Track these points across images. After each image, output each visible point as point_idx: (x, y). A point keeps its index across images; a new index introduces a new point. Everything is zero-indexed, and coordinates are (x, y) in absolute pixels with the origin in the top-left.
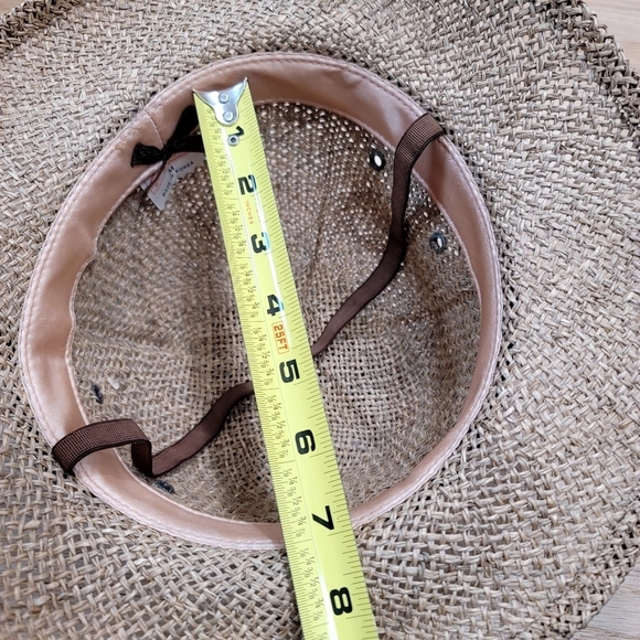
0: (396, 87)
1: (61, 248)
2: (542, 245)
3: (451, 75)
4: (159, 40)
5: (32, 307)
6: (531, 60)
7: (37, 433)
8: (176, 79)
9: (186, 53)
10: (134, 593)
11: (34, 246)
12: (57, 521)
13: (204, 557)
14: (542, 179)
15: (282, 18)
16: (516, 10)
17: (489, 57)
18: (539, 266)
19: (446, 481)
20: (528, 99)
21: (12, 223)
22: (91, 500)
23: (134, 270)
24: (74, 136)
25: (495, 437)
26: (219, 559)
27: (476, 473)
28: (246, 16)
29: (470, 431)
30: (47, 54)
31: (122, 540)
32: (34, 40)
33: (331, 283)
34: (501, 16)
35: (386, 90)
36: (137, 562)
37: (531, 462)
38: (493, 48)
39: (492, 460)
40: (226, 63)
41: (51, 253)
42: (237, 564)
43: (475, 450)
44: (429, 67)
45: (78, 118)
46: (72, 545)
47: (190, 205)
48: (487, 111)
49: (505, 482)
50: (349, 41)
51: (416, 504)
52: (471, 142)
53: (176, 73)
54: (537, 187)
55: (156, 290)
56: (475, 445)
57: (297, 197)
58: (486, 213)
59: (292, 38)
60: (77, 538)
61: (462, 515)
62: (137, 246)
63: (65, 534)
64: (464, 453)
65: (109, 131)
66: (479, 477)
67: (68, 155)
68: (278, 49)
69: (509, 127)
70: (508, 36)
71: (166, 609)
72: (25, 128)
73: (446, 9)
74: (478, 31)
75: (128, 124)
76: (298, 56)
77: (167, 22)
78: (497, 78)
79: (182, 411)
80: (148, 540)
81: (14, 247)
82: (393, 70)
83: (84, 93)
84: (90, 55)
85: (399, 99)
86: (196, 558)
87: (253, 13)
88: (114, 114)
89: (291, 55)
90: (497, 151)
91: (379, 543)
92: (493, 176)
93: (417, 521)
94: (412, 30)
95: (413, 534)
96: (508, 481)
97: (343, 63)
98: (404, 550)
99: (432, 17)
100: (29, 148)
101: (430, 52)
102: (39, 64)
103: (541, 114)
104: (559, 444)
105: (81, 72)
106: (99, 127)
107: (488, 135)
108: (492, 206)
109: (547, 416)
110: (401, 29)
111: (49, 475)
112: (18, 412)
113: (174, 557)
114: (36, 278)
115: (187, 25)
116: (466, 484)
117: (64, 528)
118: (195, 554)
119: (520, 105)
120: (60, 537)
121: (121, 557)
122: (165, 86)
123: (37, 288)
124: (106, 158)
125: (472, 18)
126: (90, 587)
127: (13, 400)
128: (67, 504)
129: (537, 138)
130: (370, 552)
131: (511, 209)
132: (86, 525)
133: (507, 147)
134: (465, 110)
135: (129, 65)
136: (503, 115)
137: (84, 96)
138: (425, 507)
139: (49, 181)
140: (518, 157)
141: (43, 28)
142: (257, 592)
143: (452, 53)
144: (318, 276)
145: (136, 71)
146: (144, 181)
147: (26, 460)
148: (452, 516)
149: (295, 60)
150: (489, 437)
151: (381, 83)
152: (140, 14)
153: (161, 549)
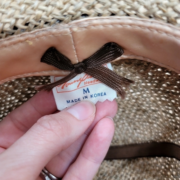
8: (113, 14)
40: (167, 28)
53: (115, 9)
65: (27, 24)
75: (47, 27)
122: (99, 15)
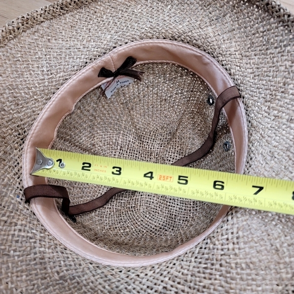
0: (225, 70)
1: (56, 104)
2: (267, 163)
3: (250, 71)
4: (124, 25)
5: (37, 126)
6: (289, 73)
7: (21, 180)
8: (126, 43)
9: (133, 33)
10: (35, 262)
11: (44, 101)
12: (14, 220)
13: (70, 256)
14: (277, 132)
15: (181, 26)
16: (289, 48)
17: (270, 67)
18: (262, 173)
19: (185, 259)
20: (282, 92)
21: (38, 89)
22: (32, 216)
23: (91, 121)
24: (75, 58)
25: (215, 247)
26: (76, 259)
27: (200, 260)
28: (165, 23)
29: (204, 240)
30: (76, 20)
31: (38, 237)
32: (72, 13)
33: (177, 149)
34: (281, 49)
35: (220, 70)
36: (41, 249)
37: (228, 264)
38: (273, 63)
39: (209, 257)
40: (151, 41)
41: (51, 106)
42: (82, 264)
43: (203, 249)
44: (242, 65)
45: (79, 51)
46: (16, 233)
47: (123, 98)
48: (262, 92)
49: (212, 269)
50: (208, 43)
51: (168, 265)
52: (250, 105)
53: (127, 41)
54: (274, 135)
55: (98, 131)
56: (204, 247)
57: (173, 107)
58: (247, 140)
59: (183, 37)
60: (20, 230)
61: (187, 278)
62: (95, 110)
63: (16, 227)
64: (198, 249)
65: (91, 60)
66: (200, 263)
67: (70, 66)
68: (176, 40)
69: (270, 103)
70: (281, 60)
71: (46, 274)
72: (57, 50)
73: (257, 39)
74: (268, 53)
75: (100, 58)
76: (184, 45)
77: (130, 18)
78: (271, 78)
79: (94, 187)
80: (49, 241)
81: (36, 100)
82: (225, 62)
83: (85, 41)
84: (94, 25)
85: (225, 76)
86: (66, 255)
87: (168, 21)
88: (95, 53)
89: (181, 44)
90: (261, 112)
91: (146, 277)
92: (255, 124)
93: (165, 273)
94: (239, 45)
95: (162, 278)
96: (214, 270)
97: (203, 53)
98: (155, 284)
99: (250, 41)
100: (55, 59)
101: (244, 58)
102: (72, 24)
103: (286, 100)
104: (244, 261)
105: (87, 31)
106: (87, 57)
107: (259, 104)
108: (250, 138)
109: (242, 245)
110: (234, 44)
111: (19, 200)
112: (16, 169)
113: (57, 252)
114: (42, 115)
115: (138, 21)
116: (193, 264)
117: (16, 225)
118: (66, 254)
119: (278, 94)
120: (13, 228)
121: (35, 244)
122: (120, 45)
123: (41, 119)
124: (86, 71)
125: (268, 47)
126: (18, 253)
127: (16, 164)
128: (22, 215)
129: (281, 111)
130: (140, 280)
131: (258, 142)
132: (26, 226)
133: (266, 112)
134: (252, 89)
135: (108, 33)
136: (268, 96)
137: (84, 42)
138: (171, 268)
139: (59, 75)
140: (269, 118)
141: (77, 9)
142: (86, 280)
143: (254, 61)
144: (172, 144)
145: (110, 36)
146: (103, 84)
147: (12, 190)
148: (182, 276)
149: (182, 47)
150: (211, 246)
151: (218, 66)
152: (120, 12)
153: (53, 247)
